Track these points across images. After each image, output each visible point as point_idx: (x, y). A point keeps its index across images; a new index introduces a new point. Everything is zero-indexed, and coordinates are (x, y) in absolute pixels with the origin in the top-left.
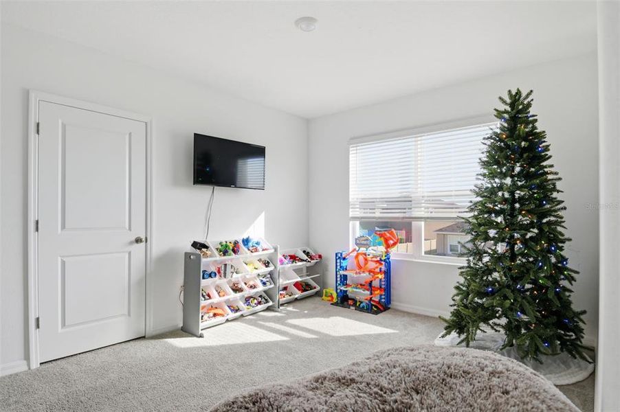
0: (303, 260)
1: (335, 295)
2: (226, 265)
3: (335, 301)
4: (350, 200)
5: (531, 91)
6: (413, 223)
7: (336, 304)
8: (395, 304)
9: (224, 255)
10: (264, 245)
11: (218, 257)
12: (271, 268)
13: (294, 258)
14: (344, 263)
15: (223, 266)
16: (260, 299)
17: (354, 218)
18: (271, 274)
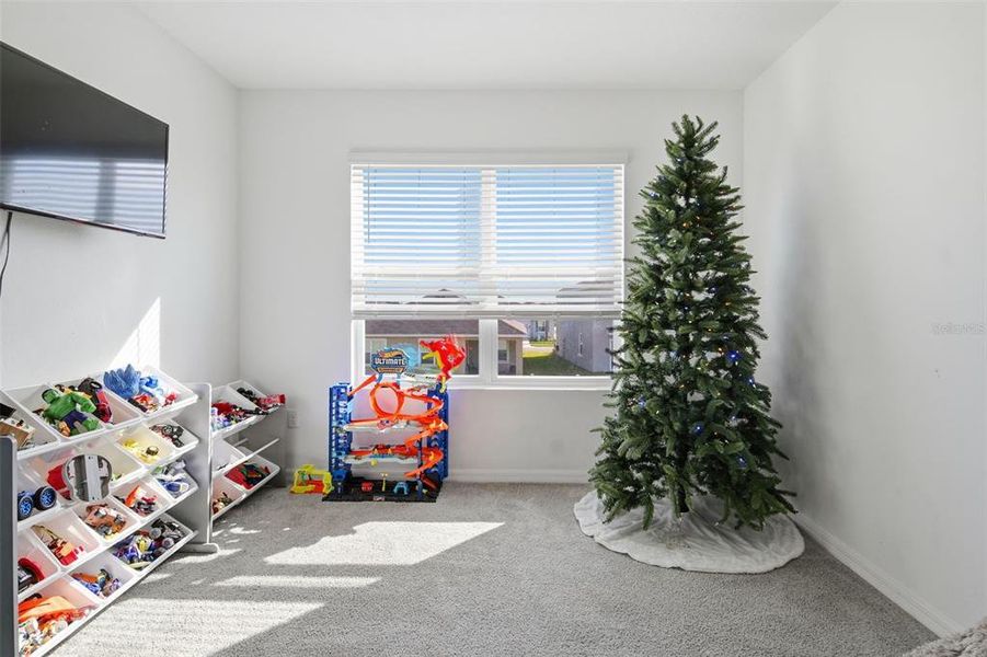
0: (251, 412)
1: (327, 478)
2: (80, 460)
3: (327, 490)
4: (353, 278)
5: (716, 123)
6: (480, 321)
7: (329, 498)
8: (456, 473)
9: (73, 431)
10: (167, 385)
11: (59, 441)
12: (190, 444)
13: (226, 409)
14: (350, 408)
15: (72, 465)
16: (159, 530)
17: (358, 314)
18: (186, 458)
